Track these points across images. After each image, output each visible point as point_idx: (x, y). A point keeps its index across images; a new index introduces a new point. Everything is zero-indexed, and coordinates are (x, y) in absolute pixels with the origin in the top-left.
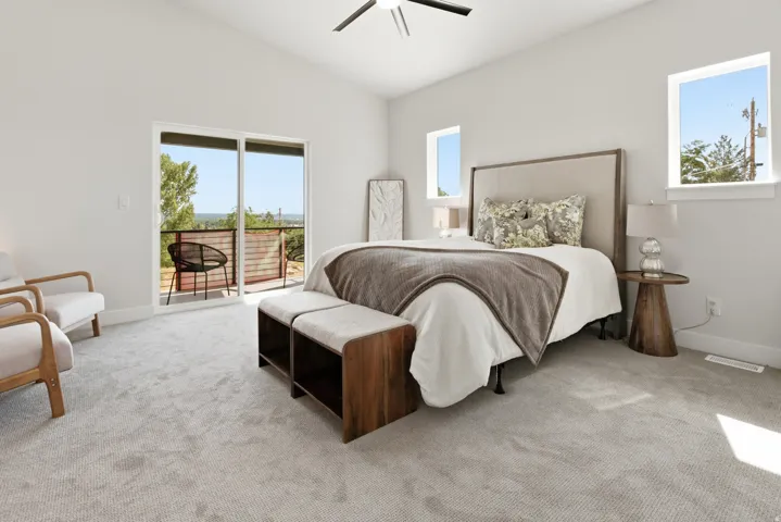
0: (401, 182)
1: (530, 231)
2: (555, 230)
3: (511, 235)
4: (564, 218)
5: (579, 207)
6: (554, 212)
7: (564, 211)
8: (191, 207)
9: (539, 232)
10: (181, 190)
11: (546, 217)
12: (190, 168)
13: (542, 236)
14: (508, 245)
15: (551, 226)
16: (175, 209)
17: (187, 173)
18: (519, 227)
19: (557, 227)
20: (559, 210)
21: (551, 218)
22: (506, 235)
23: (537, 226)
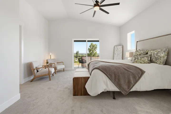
0: (122, 46)
1: (143, 59)
2: (153, 59)
3: (137, 60)
4: (156, 55)
5: (164, 52)
6: (154, 53)
7: (158, 53)
8: (96, 52)
9: (146, 59)
10: (95, 49)
11: (151, 55)
12: (96, 45)
13: (147, 60)
14: (135, 62)
15: (152, 57)
16: (94, 52)
17: (96, 46)
18: (139, 58)
19: (154, 58)
20: (156, 53)
21: (152, 55)
22: (135, 60)
23: (145, 58)
